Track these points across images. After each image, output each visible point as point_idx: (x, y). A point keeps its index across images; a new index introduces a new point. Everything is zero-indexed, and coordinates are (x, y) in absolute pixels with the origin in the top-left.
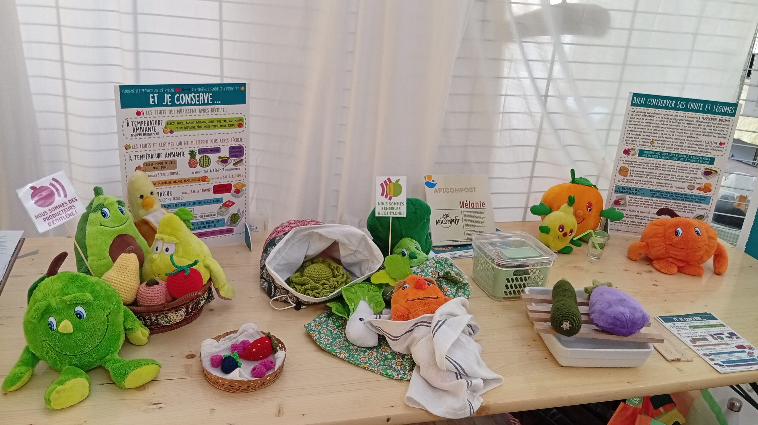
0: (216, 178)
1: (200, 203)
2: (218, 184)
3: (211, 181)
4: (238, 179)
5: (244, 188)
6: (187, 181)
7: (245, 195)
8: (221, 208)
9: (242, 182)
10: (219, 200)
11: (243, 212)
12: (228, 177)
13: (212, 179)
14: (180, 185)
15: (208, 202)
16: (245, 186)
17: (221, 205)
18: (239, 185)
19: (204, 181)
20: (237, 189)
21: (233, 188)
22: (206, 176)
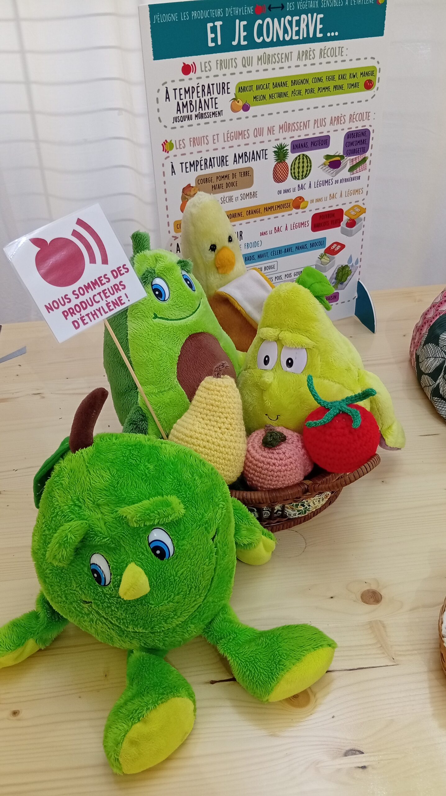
0: (318, 200)
1: (288, 250)
2: (321, 210)
3: (310, 206)
4: (353, 198)
5: (362, 216)
6: (269, 209)
7: (363, 229)
8: (322, 256)
9: (360, 204)
10: (320, 243)
11: (357, 262)
12: (338, 196)
13: (312, 201)
14: (258, 219)
15: (301, 247)
16: (363, 211)
17: (322, 251)
18: (354, 210)
19: (297, 207)
20: (350, 220)
21: (345, 218)
22: (301, 198)
